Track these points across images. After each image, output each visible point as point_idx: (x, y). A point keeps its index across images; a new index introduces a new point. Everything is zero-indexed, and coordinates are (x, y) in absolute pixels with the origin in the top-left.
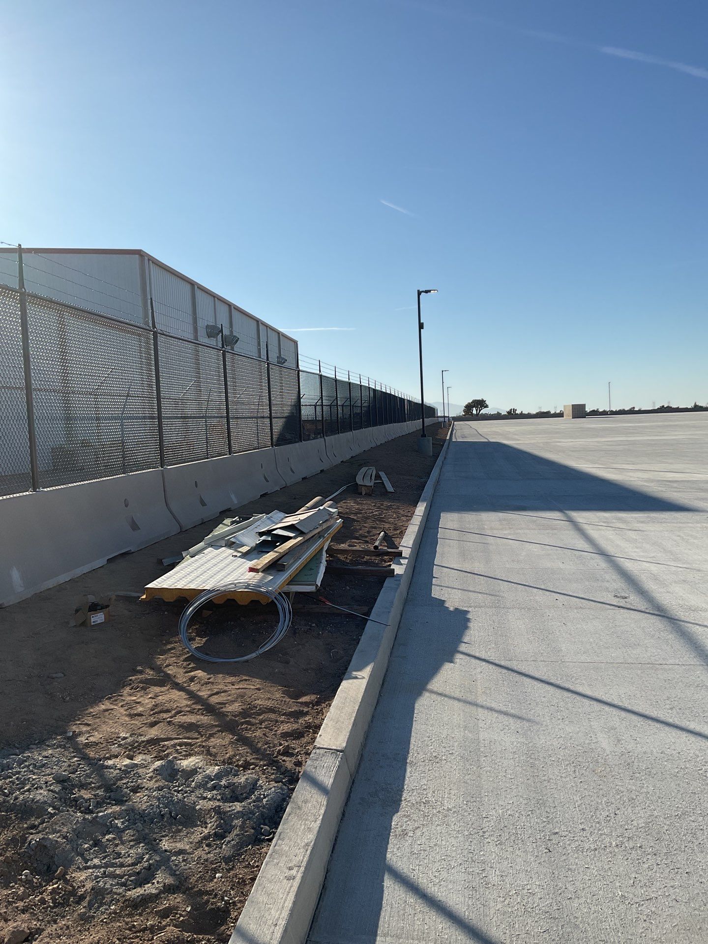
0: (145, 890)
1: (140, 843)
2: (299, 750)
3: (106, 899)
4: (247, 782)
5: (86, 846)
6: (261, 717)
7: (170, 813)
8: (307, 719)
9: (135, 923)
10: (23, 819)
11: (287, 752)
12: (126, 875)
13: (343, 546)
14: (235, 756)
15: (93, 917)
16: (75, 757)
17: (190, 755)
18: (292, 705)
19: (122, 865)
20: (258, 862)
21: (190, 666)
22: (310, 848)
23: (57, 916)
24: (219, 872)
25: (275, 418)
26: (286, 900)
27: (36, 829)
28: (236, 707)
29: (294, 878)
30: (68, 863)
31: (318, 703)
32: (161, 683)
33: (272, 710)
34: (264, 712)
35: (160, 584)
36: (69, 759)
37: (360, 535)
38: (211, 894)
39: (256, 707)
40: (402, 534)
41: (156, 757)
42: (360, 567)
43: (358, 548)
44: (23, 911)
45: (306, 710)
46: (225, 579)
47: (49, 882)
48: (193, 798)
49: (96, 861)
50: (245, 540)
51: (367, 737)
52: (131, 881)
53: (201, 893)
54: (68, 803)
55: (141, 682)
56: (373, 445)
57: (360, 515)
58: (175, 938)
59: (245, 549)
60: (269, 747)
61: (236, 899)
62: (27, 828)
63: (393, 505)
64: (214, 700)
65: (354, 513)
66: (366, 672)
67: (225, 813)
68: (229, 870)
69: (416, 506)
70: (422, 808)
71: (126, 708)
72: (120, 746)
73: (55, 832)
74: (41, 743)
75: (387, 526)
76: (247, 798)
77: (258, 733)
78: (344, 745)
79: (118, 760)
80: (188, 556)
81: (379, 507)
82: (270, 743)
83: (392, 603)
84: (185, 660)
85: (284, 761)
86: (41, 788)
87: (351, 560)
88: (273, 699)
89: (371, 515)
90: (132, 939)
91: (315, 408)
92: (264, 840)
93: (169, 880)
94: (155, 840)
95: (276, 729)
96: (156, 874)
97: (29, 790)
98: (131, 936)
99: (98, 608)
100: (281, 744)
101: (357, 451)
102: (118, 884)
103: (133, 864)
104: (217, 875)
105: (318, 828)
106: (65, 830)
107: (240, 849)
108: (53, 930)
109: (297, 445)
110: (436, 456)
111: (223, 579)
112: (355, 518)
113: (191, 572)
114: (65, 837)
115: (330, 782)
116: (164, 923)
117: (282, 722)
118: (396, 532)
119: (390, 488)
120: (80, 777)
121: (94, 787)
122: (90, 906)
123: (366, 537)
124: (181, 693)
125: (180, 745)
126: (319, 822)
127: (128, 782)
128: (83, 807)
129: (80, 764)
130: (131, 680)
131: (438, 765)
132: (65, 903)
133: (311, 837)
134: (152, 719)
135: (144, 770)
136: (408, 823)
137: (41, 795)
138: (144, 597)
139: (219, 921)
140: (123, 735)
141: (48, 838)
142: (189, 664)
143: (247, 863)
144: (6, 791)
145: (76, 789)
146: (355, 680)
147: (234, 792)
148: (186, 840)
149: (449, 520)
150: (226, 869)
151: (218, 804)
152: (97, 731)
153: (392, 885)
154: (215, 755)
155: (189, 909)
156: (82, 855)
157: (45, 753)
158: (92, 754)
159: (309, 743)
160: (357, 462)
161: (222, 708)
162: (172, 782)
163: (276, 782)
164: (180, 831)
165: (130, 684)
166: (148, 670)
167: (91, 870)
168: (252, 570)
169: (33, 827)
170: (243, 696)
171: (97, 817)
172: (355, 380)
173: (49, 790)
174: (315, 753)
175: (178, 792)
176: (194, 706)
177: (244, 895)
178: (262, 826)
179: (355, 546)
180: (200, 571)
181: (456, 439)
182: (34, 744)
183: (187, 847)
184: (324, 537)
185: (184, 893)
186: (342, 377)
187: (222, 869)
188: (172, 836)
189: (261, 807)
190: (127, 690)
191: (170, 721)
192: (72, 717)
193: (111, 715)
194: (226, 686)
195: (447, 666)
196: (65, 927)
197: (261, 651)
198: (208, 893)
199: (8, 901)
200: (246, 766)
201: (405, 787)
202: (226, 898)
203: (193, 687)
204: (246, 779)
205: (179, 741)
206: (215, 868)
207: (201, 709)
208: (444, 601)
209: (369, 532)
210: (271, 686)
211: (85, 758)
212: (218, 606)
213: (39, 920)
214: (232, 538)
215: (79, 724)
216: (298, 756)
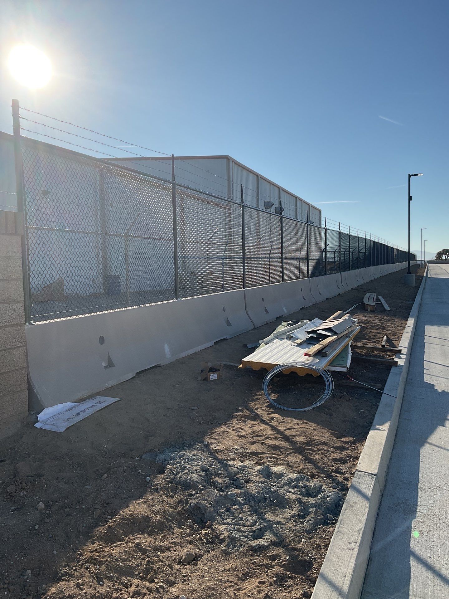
0: (260, 542)
1: (253, 513)
2: (345, 471)
3: (237, 544)
4: (315, 486)
5: (222, 511)
6: (318, 447)
7: (270, 498)
8: (348, 452)
9: (256, 561)
10: (185, 490)
11: (337, 471)
12: (247, 531)
13: (359, 344)
14: (304, 469)
15: (231, 553)
16: (210, 457)
17: (278, 465)
18: (338, 441)
19: (244, 525)
20: (328, 536)
21: (270, 411)
22: (361, 533)
23: (209, 549)
24: (304, 539)
25: (310, 259)
26: (349, 562)
27: (193, 497)
28: (301, 439)
29: (353, 549)
30: (213, 519)
31: (354, 443)
32: (254, 419)
33: (324, 444)
34: (320, 444)
35: (250, 359)
36: (207, 458)
37: (370, 337)
38: (300, 551)
39: (315, 441)
40: (399, 338)
41: (256, 463)
42: (372, 358)
43: (369, 345)
44: (191, 543)
45: (346, 446)
46: (289, 359)
47: (203, 529)
48: (283, 491)
49: (229, 521)
50: (299, 336)
51: (389, 468)
52: (250, 535)
53: (294, 549)
54: (210, 484)
55: (242, 417)
56: (373, 279)
57: (369, 325)
58: (281, 573)
59: (299, 341)
60: (326, 466)
61: (316, 556)
62: (188, 495)
63: (391, 319)
64: (288, 433)
65: (363, 323)
66: (386, 427)
67: (304, 503)
68: (310, 538)
69: (407, 320)
70: (432, 518)
71: (236, 431)
72: (235, 453)
73: (204, 500)
74: (190, 446)
75: (388, 332)
76: (316, 496)
77: (317, 457)
78: (377, 471)
79: (235, 462)
80: (263, 343)
81: (381, 320)
82: (326, 464)
83: (398, 383)
84: (267, 407)
85: (336, 476)
86: (194, 473)
87: (365, 353)
88: (325, 437)
89: (375, 324)
90: (255, 569)
91: (335, 253)
92: (329, 523)
93: (274, 539)
94: (262, 513)
95: (329, 456)
96: (265, 534)
97: (187, 473)
98: (254, 568)
99: (214, 370)
100: (333, 466)
101: (361, 282)
102: (243, 536)
103: (250, 526)
104: (303, 540)
105: (365, 521)
106: (210, 499)
107: (315, 527)
108: (209, 557)
109: (323, 277)
110: (418, 288)
111: (288, 359)
112: (365, 326)
113: (268, 353)
114: (210, 504)
115: (370, 493)
116: (273, 564)
117: (332, 452)
118: (394, 337)
119: (387, 307)
120: (215, 469)
121: (223, 476)
122: (228, 546)
123: (374, 339)
124: (267, 426)
125: (271, 458)
126: (365, 517)
127: (243, 476)
128: (218, 487)
129: (214, 462)
130: (236, 415)
131: (440, 492)
132: (213, 542)
133: (362, 526)
134: (252, 440)
135: (251, 470)
136: (423, 526)
137: (194, 477)
138: (241, 366)
139: (306, 568)
140: (236, 447)
141: (201, 503)
142: (269, 410)
143: (321, 536)
144: (174, 472)
145: (213, 476)
146: (379, 431)
147: (308, 491)
148: (281, 516)
149: (431, 331)
150: (308, 537)
151: (299, 497)
152: (221, 443)
153: (416, 565)
154: (292, 467)
155: (288, 558)
156: (220, 516)
157: (193, 453)
158: (219, 457)
159: (351, 467)
160: (363, 289)
161: (293, 438)
162: (269, 480)
163: (334, 489)
164: (277, 510)
165: (236, 418)
166: (245, 410)
167: (226, 526)
168: (306, 354)
169: (192, 495)
170: (305, 433)
171: (227, 494)
172: (362, 235)
173: (198, 475)
174: (358, 474)
175: (274, 486)
176: (276, 435)
177: (321, 555)
178: (327, 514)
179: (367, 344)
180: (273, 353)
181: (431, 276)
182: (186, 447)
183: (282, 520)
184: (350, 337)
185: (283, 547)
186: (353, 233)
187: (305, 537)
188: (272, 512)
189: (326, 502)
190: (234, 421)
191: (263, 442)
192: (205, 433)
193: (227, 435)
194: (294, 425)
195: (440, 428)
196: (215, 556)
197: (314, 406)
198: (298, 550)
199: (182, 536)
200: (313, 476)
201: (419, 503)
202: (310, 555)
203: (274, 423)
204: (315, 484)
205: (269, 455)
206: (301, 535)
207: (281, 438)
208: (433, 385)
209: (375, 336)
210: (323, 429)
211: (215, 458)
212: (286, 375)
213: (200, 550)
214: (291, 334)
215: (210, 438)
216: (345, 474)
